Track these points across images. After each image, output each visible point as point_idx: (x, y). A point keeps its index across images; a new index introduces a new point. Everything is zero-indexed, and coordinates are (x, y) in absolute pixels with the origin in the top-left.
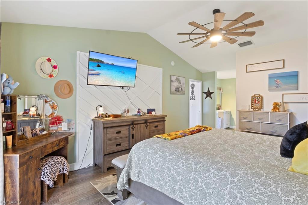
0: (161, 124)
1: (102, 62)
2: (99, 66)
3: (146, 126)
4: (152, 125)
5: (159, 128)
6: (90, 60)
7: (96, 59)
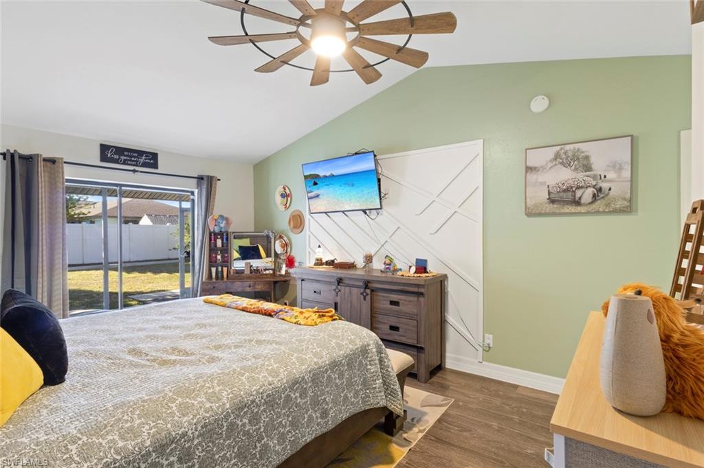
0: (410, 301)
1: (317, 176)
2: (315, 184)
3: (362, 294)
4: (383, 296)
5: (401, 308)
6: (306, 177)
7: (311, 175)
